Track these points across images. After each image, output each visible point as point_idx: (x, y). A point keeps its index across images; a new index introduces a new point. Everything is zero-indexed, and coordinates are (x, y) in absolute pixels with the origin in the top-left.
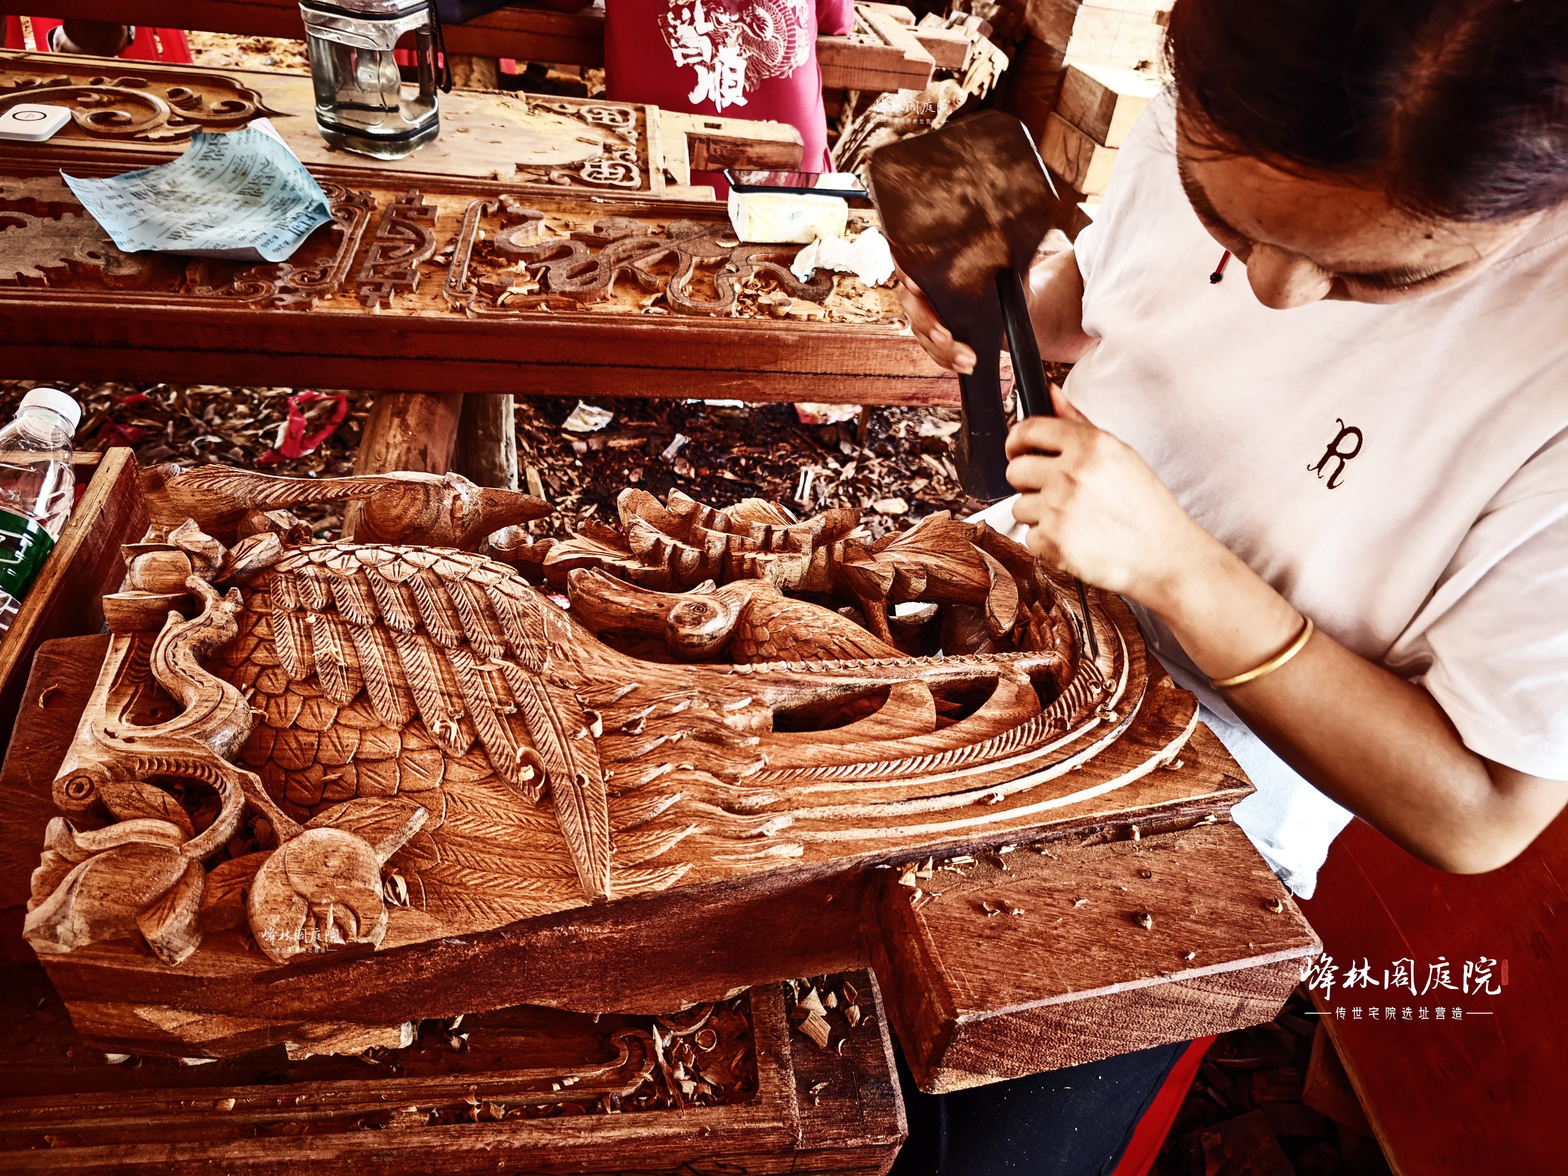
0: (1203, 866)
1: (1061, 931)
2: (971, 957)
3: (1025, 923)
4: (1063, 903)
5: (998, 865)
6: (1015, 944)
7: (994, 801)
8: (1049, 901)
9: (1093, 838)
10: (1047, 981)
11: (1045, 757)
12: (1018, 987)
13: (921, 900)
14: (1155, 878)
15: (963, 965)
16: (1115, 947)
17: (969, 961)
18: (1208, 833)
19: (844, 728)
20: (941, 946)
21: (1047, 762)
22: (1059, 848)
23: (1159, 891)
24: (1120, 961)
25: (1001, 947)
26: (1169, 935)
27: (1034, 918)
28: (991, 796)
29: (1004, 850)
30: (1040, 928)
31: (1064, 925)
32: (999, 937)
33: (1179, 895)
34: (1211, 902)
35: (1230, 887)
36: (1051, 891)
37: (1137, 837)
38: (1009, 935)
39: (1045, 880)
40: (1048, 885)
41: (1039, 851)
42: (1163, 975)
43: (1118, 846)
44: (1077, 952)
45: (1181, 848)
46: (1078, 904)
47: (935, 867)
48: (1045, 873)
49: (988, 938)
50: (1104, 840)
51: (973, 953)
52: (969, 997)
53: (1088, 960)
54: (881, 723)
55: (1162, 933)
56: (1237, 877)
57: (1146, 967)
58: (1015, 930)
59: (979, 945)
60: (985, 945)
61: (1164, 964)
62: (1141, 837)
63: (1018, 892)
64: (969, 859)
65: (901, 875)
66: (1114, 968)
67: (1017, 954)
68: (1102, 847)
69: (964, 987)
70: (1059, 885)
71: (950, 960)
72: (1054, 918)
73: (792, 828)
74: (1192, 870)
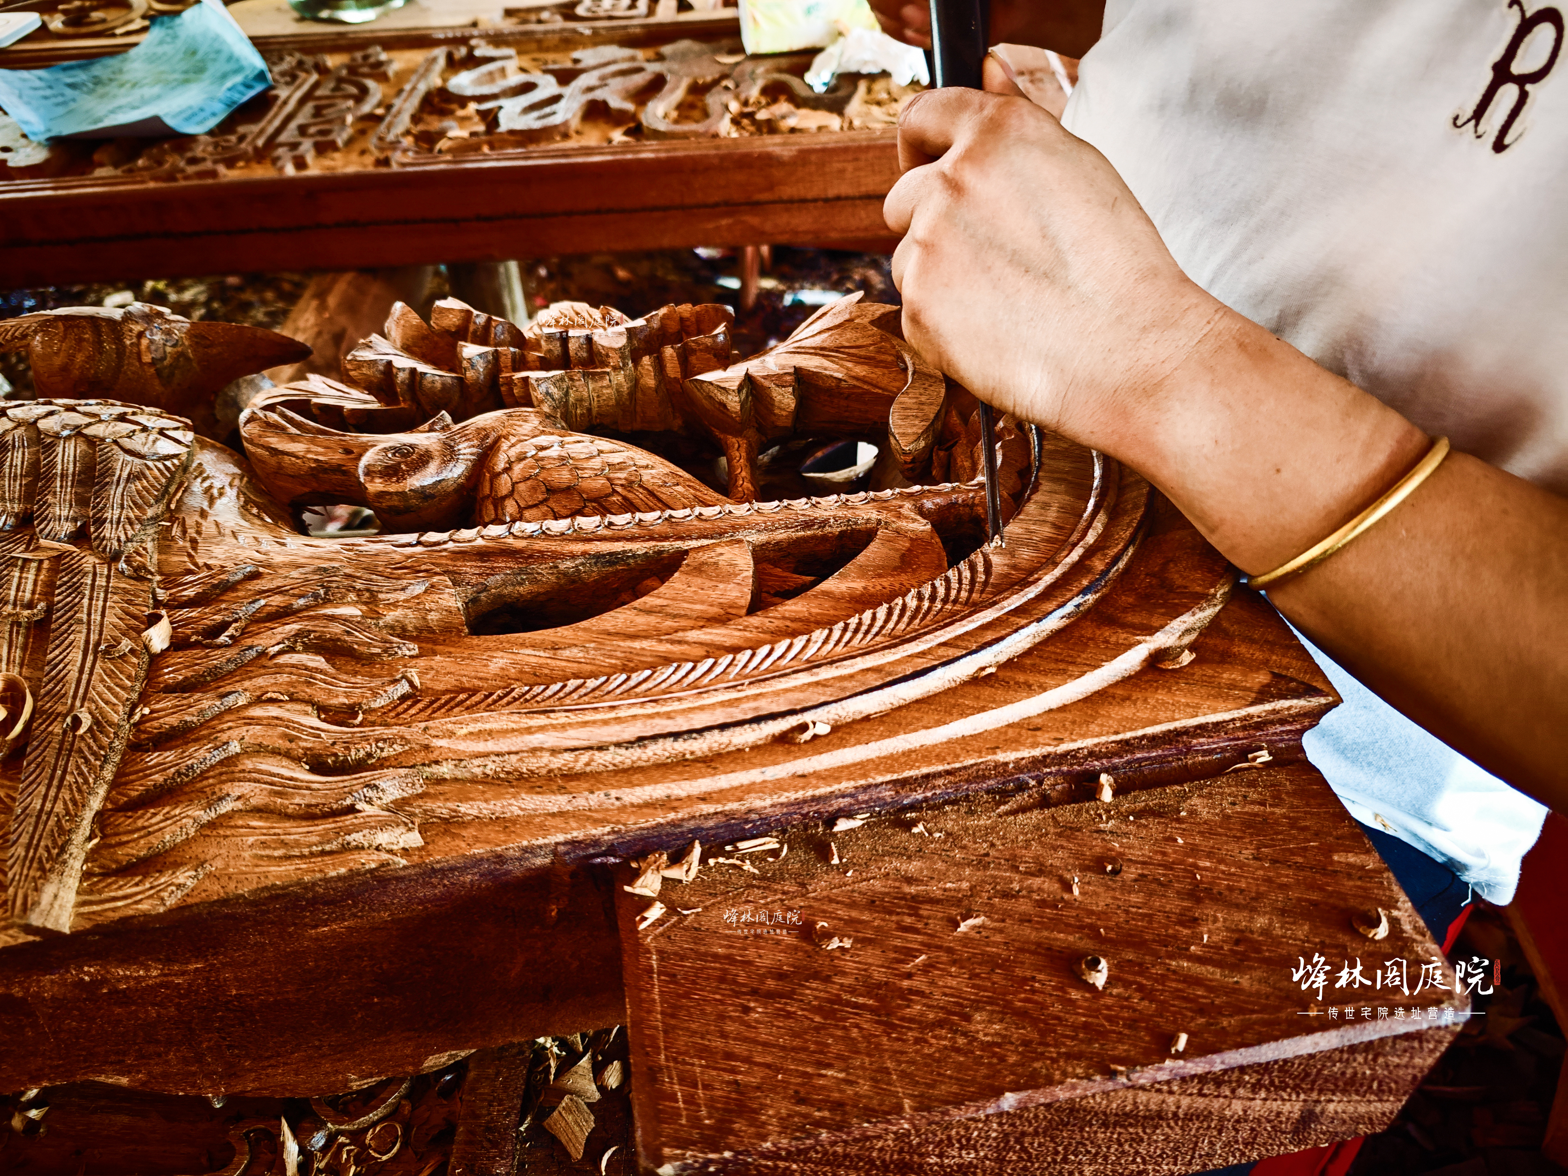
0: (1233, 846)
1: (918, 983)
2: (724, 1035)
3: (849, 964)
4: (935, 925)
5: (824, 855)
6: (818, 1010)
7: (807, 736)
8: (908, 920)
9: (1021, 798)
10: (865, 1087)
11: (922, 654)
12: (801, 1101)
13: (659, 922)
14: (1131, 873)
15: (704, 1052)
16: (1023, 1014)
17: (718, 1043)
18: (1252, 784)
19: (584, 624)
20: (672, 1012)
21: (921, 663)
22: (951, 821)
23: (1134, 898)
24: (1026, 1043)
25: (789, 1015)
26: (1141, 988)
27: (871, 956)
28: (803, 728)
29: (842, 825)
30: (879, 975)
31: (926, 968)
32: (790, 995)
33: (1174, 904)
34: (1241, 918)
35: (1283, 887)
36: (914, 903)
37: (1107, 795)
38: (813, 991)
39: (909, 880)
40: (913, 890)
41: (909, 825)
42: (1112, 1075)
43: (1067, 813)
44: (940, 1024)
45: (1192, 813)
46: (963, 927)
47: (703, 860)
48: (913, 867)
49: (770, 996)
50: (1044, 802)
51: (731, 1027)
52: (695, 1121)
53: (961, 1041)
54: (649, 612)
55: (1127, 985)
56: (1300, 867)
57: (1078, 1057)
58: (827, 980)
59: (747, 1010)
60: (758, 1012)
61: (1122, 1049)
62: (1115, 795)
63: (853, 905)
64: (771, 843)
65: (636, 875)
66: (1012, 1059)
67: (818, 1029)
68: (1035, 816)
69: (690, 1100)
70: (935, 889)
71: (682, 1041)
72: (911, 954)
73: (421, 796)
74: (1209, 855)
